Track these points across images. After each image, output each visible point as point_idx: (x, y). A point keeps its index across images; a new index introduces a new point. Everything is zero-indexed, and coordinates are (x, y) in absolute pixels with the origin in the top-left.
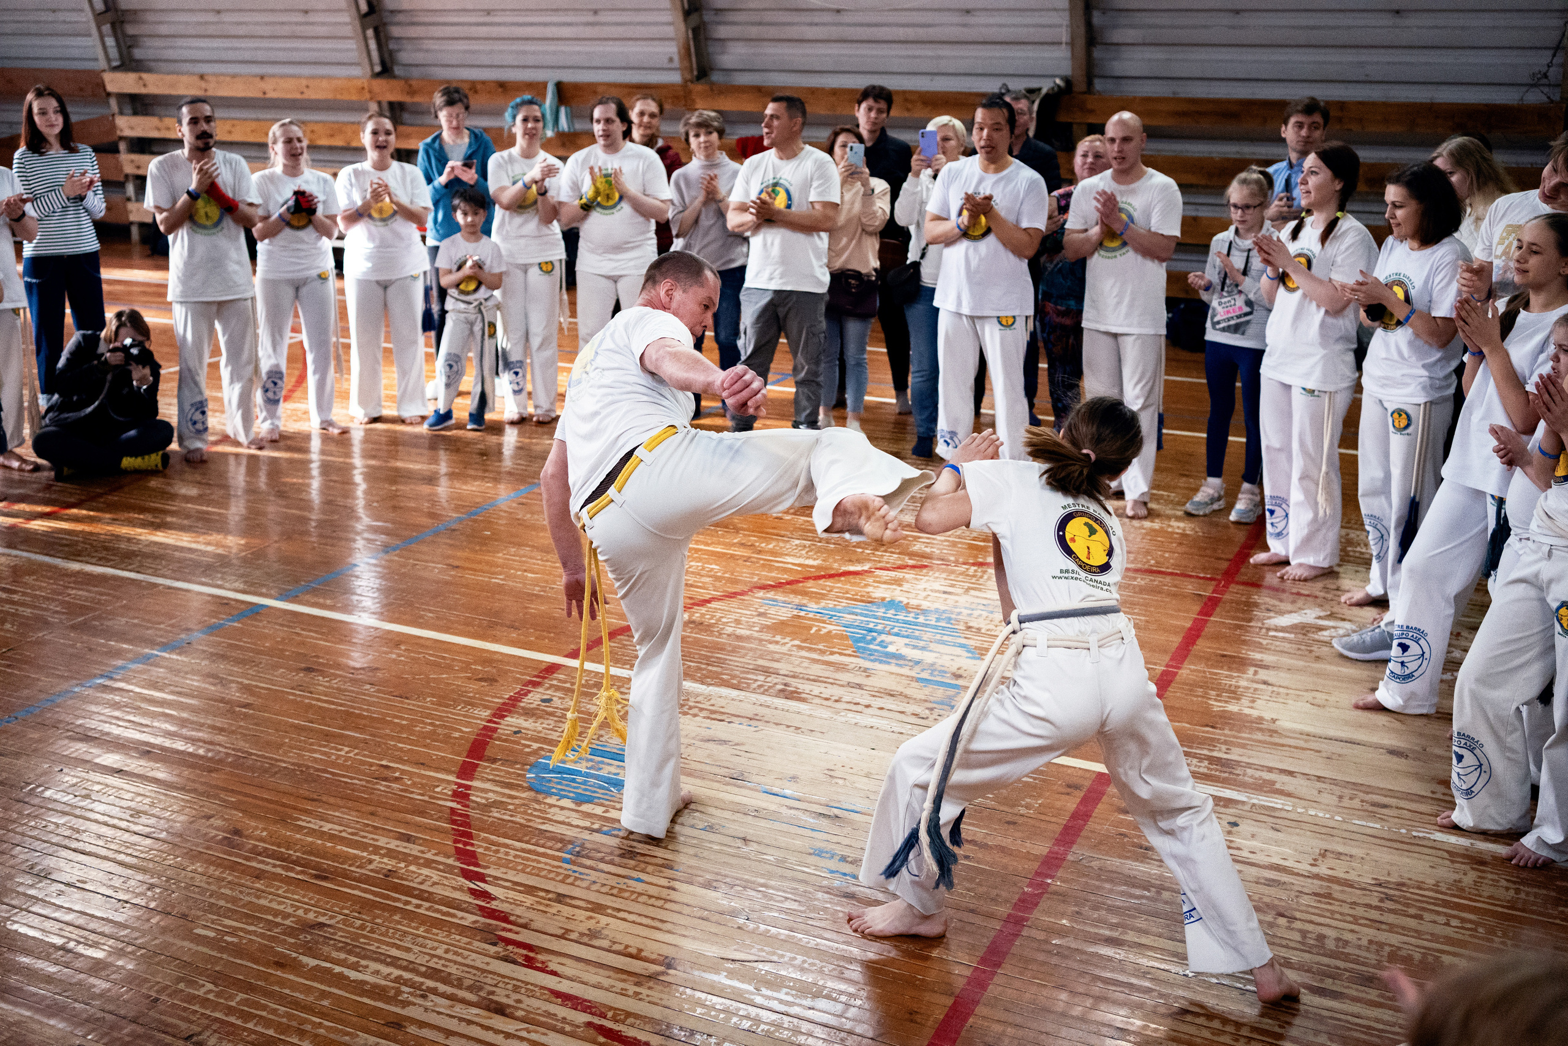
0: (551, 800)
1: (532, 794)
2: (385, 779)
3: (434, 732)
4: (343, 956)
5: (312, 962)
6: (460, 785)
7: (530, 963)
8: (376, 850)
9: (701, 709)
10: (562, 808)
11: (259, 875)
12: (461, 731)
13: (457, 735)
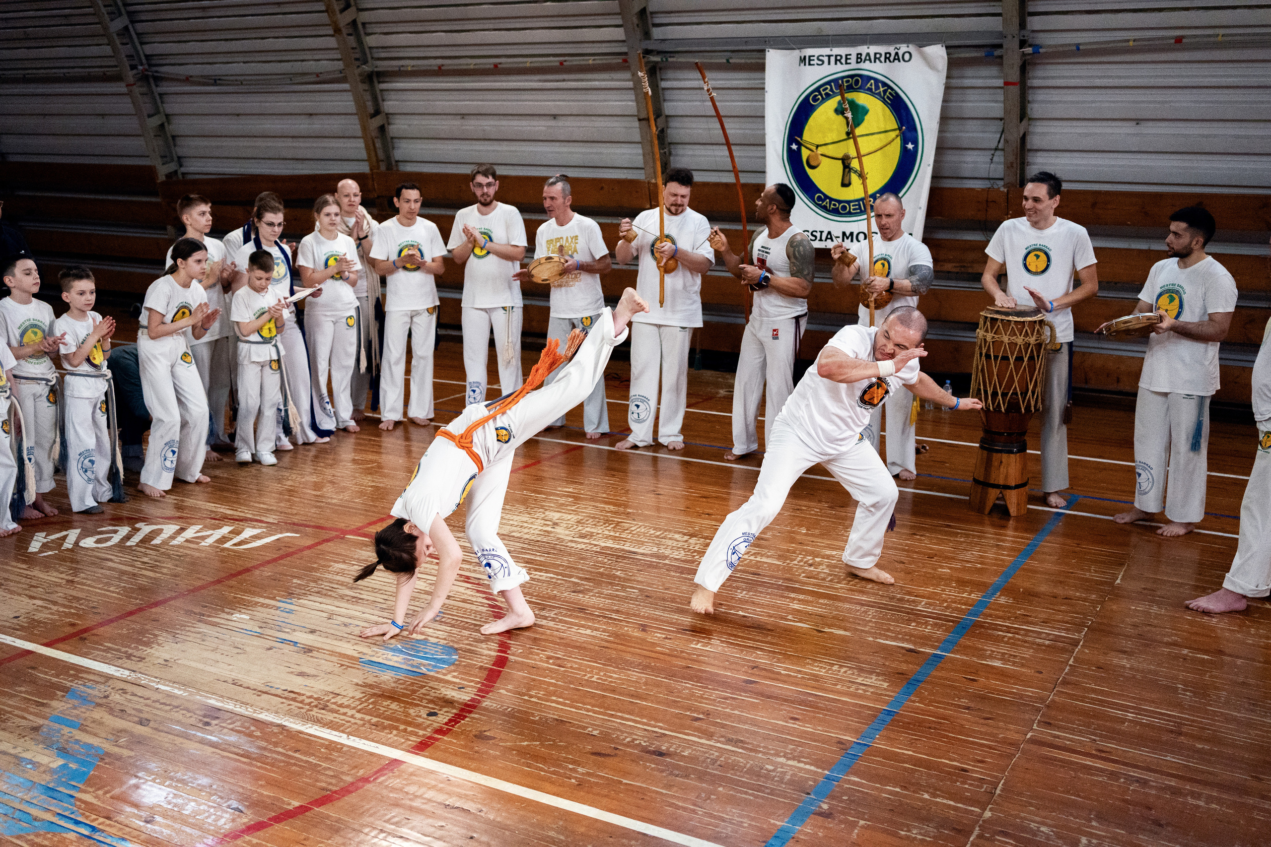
0: (443, 642)
1: (456, 646)
2: (558, 658)
3: (529, 689)
4: (559, 582)
5: (573, 579)
6: (505, 652)
7: (468, 578)
8: (553, 620)
9: (302, 702)
10: (437, 638)
11: (617, 612)
12: (508, 691)
13: (510, 687)
